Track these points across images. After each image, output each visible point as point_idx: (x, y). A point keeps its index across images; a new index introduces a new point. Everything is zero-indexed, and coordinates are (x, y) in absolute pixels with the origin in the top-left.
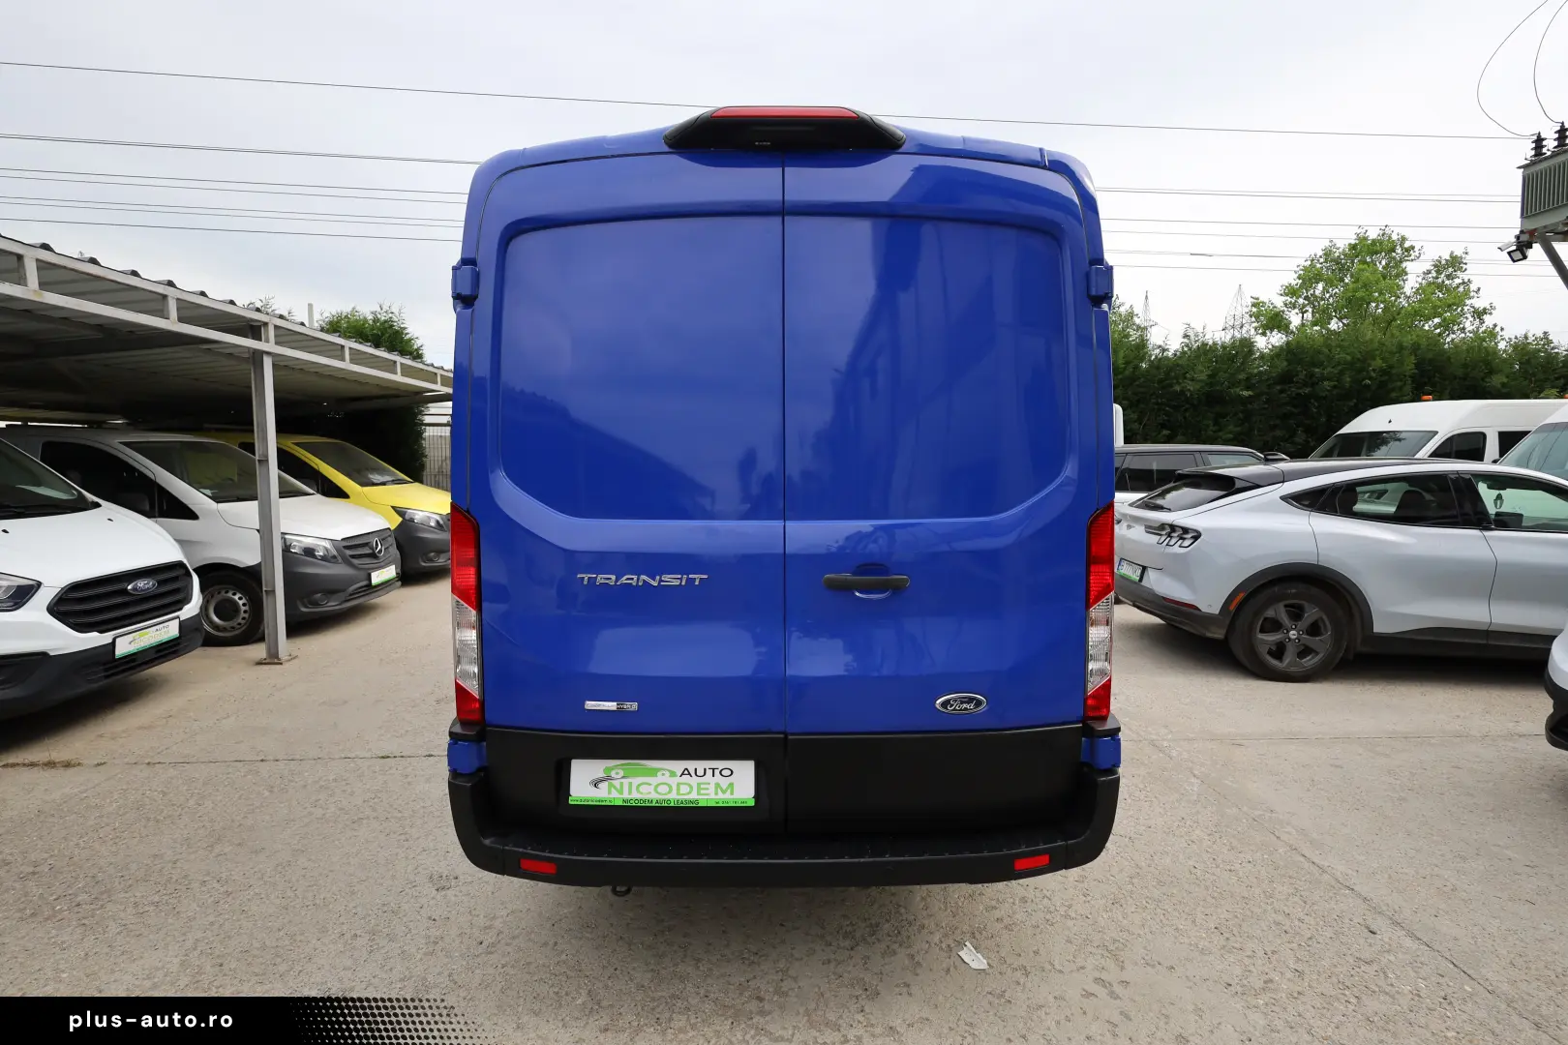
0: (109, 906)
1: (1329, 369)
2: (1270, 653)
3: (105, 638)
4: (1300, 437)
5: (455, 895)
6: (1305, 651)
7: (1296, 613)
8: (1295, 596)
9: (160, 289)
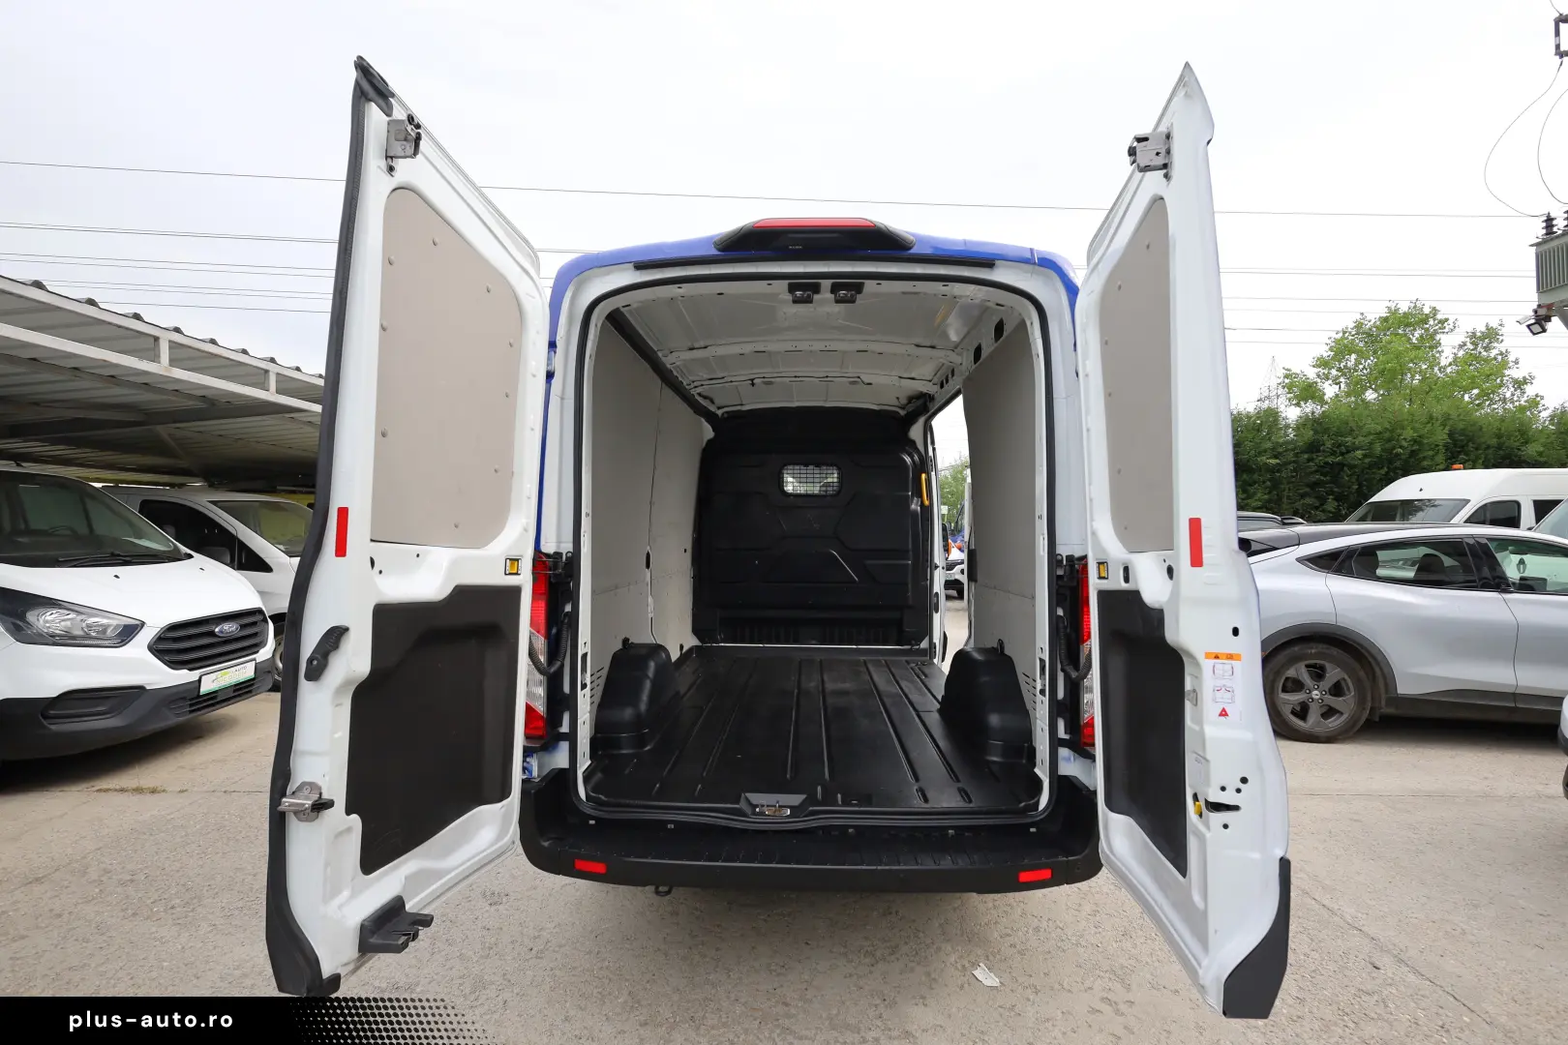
0: (199, 909)
1: (1361, 438)
2: (1294, 713)
3: (194, 675)
4: (1331, 505)
5: (507, 910)
6: (1329, 712)
7: (1318, 673)
8: (1318, 656)
9: (264, 365)
